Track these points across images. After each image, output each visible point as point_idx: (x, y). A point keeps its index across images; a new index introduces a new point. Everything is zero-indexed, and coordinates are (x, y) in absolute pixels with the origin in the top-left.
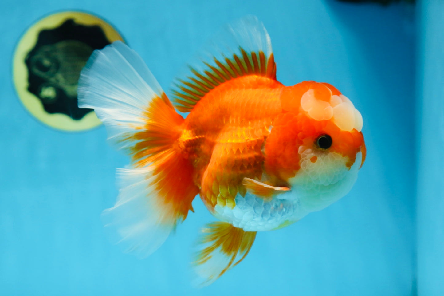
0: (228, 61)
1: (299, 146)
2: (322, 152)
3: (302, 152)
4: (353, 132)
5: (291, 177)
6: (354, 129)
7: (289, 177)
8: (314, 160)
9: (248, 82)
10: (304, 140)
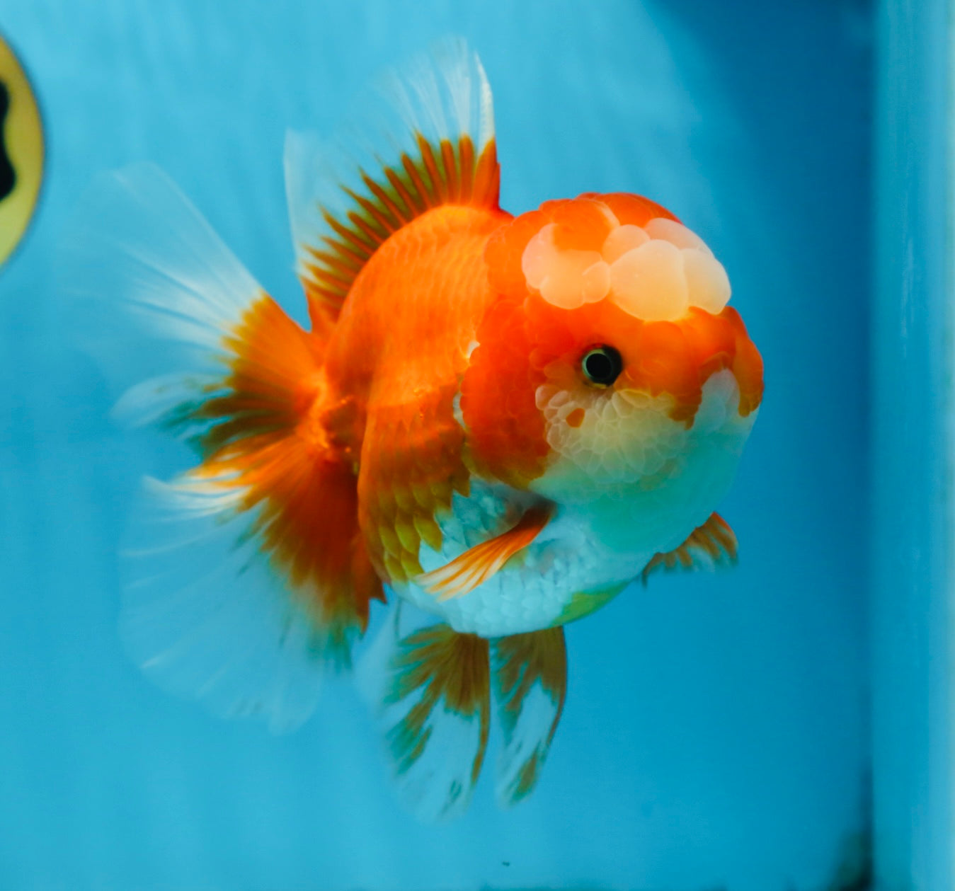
0: (391, 175)
1: (536, 388)
2: (600, 392)
3: (545, 403)
4: (690, 316)
5: (536, 477)
6: (693, 309)
7: (532, 479)
8: (575, 418)
9: (429, 228)
10: (546, 370)
